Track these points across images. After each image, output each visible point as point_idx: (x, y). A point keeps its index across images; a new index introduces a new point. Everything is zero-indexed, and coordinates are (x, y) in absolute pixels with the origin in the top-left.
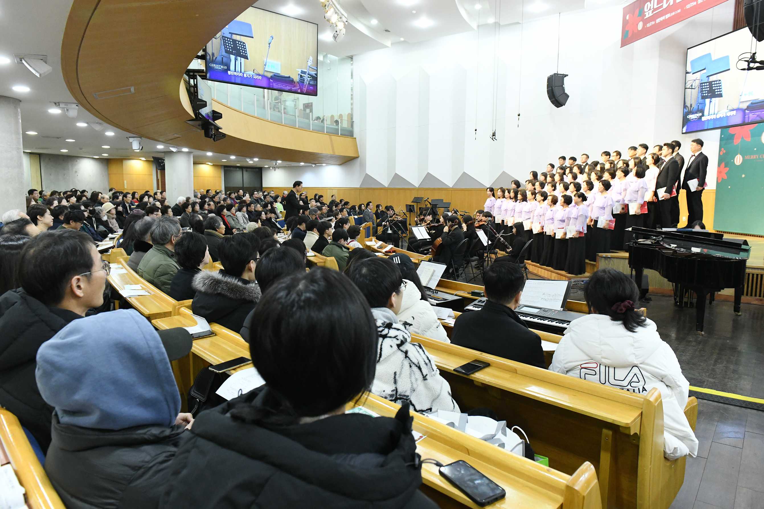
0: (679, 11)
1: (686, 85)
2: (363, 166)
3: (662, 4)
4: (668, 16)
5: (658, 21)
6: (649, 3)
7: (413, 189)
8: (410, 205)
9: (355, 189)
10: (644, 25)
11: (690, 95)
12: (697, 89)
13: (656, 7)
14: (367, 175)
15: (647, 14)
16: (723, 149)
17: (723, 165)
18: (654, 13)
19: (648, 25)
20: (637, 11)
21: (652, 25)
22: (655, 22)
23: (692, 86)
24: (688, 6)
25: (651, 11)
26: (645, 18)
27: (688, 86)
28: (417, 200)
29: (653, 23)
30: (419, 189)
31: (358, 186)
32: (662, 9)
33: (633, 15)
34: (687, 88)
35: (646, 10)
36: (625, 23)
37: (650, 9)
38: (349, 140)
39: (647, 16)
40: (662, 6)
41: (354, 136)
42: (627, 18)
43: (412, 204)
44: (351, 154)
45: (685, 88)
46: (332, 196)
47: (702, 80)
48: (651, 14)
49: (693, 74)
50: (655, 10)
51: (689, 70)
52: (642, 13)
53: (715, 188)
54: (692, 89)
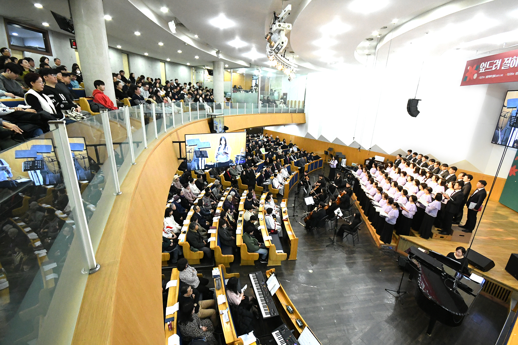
0: (502, 75)
1: (501, 114)
2: (307, 128)
3: (492, 67)
4: (494, 76)
5: (487, 77)
6: (484, 63)
7: (329, 143)
8: (326, 151)
9: (302, 138)
10: (478, 76)
11: (502, 121)
12: (508, 119)
13: (488, 67)
14: (308, 133)
15: (481, 70)
16: (517, 157)
17: (515, 167)
18: (486, 71)
19: (480, 78)
20: (475, 66)
21: (483, 79)
22: (485, 77)
23: (505, 115)
24: (508, 74)
25: (484, 69)
26: (479, 72)
27: (503, 114)
28: (330, 149)
29: (484, 77)
30: (332, 144)
31: (304, 137)
32: (491, 70)
33: (472, 68)
34: (501, 116)
35: (481, 67)
36: (466, 71)
37: (484, 68)
38: (301, 115)
39: (481, 72)
40: (492, 68)
41: (304, 112)
42: (468, 68)
43: (328, 151)
44: (302, 122)
45: (500, 116)
46: (290, 141)
47: (512, 114)
48: (483, 71)
49: (508, 108)
50: (487, 69)
51: (506, 104)
52: (478, 69)
53: (506, 178)
54: (504, 117)
